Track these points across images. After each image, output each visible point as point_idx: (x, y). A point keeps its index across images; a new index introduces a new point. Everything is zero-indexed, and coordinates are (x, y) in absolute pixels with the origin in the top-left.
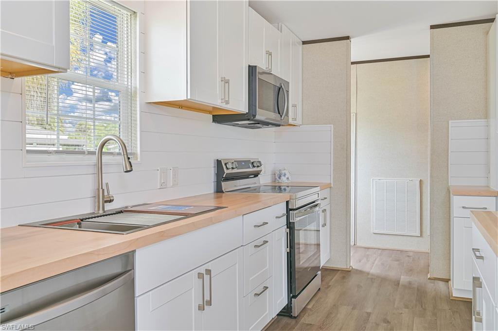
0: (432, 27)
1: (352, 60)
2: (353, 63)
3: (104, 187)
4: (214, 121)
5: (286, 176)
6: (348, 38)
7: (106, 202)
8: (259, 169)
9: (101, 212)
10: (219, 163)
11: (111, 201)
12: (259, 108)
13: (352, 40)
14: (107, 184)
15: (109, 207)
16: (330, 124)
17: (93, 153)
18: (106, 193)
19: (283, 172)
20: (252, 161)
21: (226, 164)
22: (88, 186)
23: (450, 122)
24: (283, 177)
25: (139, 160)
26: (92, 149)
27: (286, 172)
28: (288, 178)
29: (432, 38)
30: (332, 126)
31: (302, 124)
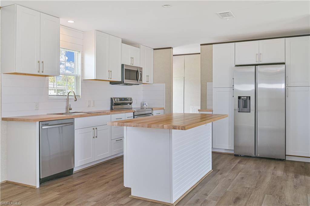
0: (201, 45)
1: (173, 54)
2: (174, 55)
3: (69, 105)
4: (110, 84)
5: (146, 105)
6: (170, 48)
7: (69, 110)
8: (131, 101)
9: (68, 112)
10: (112, 99)
11: (71, 110)
12: (125, 79)
13: (173, 48)
14: (70, 105)
15: (71, 111)
16: (163, 83)
17: (66, 96)
18: (70, 107)
19: (144, 103)
20: (128, 98)
21: (114, 99)
22: (64, 105)
23: (207, 83)
24: (144, 105)
25: (80, 97)
26: (66, 95)
27: (146, 103)
28: (147, 106)
30: (165, 84)
31: (153, 83)
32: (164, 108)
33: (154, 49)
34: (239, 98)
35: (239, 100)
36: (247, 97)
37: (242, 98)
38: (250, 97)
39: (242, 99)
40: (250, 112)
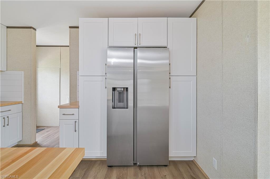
0: (70, 27)
6: (31, 28)
16: (20, 71)
23: (77, 72)
29: (70, 33)
30: (23, 72)
31: (7, 71)
32: (22, 102)
33: (8, 27)
34: (114, 89)
35: (114, 92)
36: (124, 88)
37: (118, 89)
38: (127, 88)
39: (118, 91)
40: (127, 108)
